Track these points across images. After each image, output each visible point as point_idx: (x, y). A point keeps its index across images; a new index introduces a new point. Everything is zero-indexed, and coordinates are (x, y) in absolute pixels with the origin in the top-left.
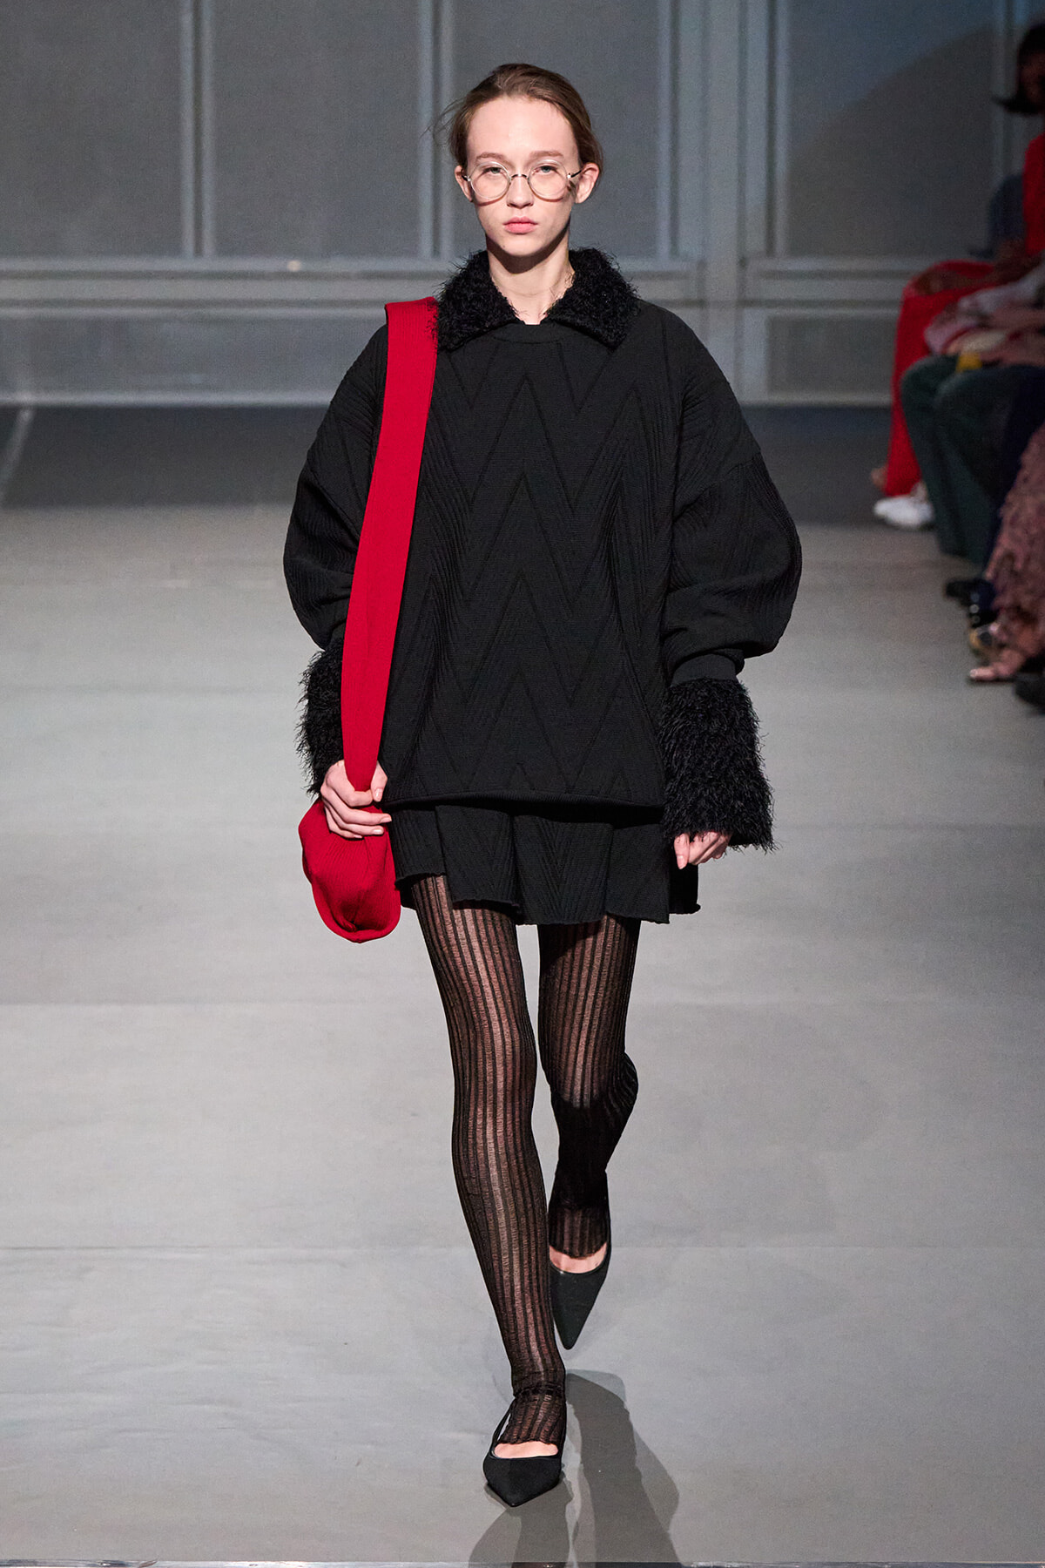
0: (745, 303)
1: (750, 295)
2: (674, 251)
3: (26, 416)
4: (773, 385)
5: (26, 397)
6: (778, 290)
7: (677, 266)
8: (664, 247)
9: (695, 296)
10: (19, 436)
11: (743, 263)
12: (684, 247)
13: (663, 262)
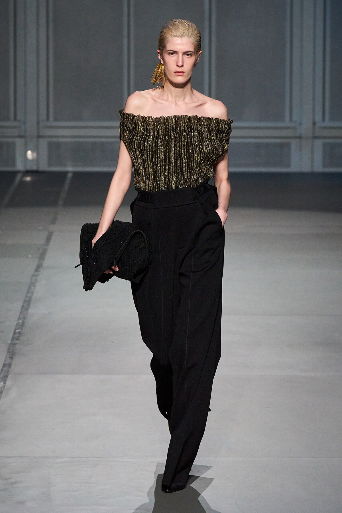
0: (315, 137)
1: (317, 134)
2: (291, 120)
3: (70, 175)
4: (324, 166)
5: (70, 169)
6: (326, 133)
7: (292, 125)
8: (287, 119)
9: (298, 135)
10: (68, 182)
11: (314, 124)
12: (294, 118)
13: (287, 123)
